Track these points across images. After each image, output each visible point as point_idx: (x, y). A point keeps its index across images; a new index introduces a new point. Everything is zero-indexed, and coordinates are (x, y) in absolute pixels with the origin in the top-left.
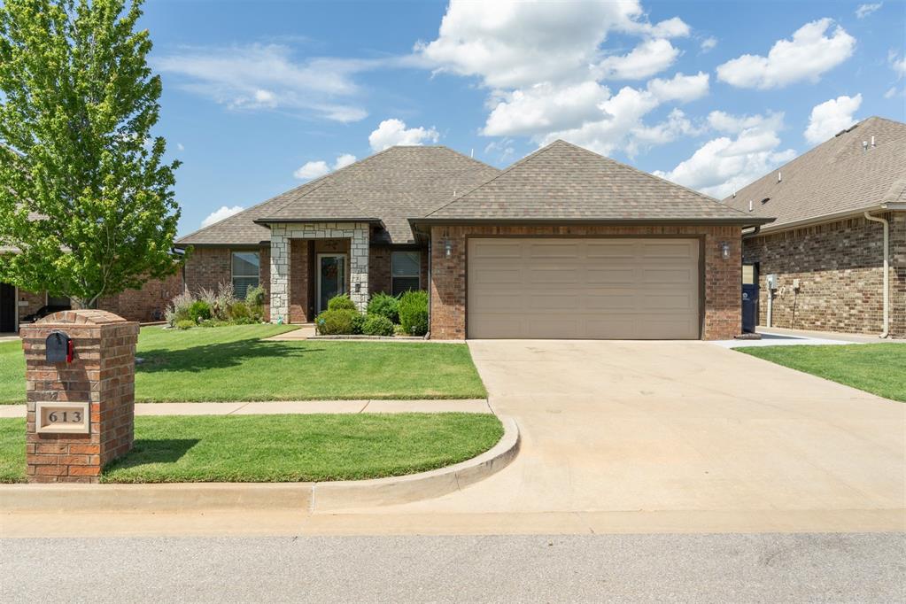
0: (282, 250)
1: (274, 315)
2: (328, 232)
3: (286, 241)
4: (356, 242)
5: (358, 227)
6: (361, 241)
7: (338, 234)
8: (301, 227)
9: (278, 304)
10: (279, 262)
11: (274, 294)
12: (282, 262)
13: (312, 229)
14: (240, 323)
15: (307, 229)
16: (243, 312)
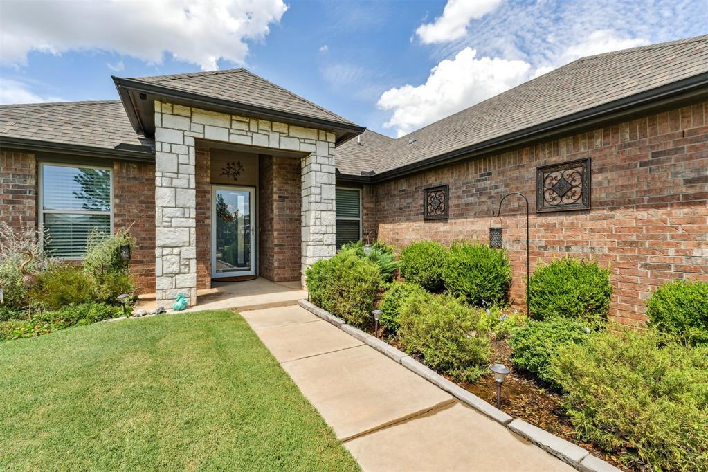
0: (183, 159)
1: (164, 290)
2: (275, 137)
3: (191, 142)
4: (320, 160)
5: (322, 138)
6: (326, 161)
7: (290, 144)
8: (223, 120)
9: (175, 268)
10: (176, 182)
11: (163, 247)
12: (183, 183)
13: (244, 127)
14: (69, 322)
15: (235, 125)
16: (79, 289)
